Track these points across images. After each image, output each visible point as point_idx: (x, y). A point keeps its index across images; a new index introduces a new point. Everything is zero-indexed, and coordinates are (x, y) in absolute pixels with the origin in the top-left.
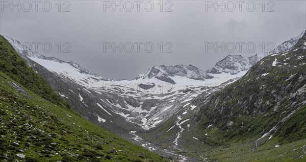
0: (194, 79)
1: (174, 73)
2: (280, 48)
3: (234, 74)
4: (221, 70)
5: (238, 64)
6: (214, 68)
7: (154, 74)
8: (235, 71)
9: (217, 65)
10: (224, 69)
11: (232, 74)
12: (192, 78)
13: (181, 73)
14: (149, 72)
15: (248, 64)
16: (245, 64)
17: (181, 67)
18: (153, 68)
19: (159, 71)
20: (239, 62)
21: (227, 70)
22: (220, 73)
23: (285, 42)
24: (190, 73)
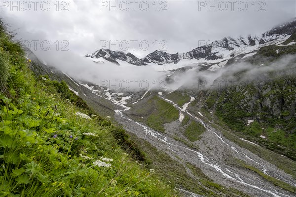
0: (132, 63)
1: (116, 57)
2: (195, 51)
3: (160, 64)
4: (150, 60)
5: (164, 58)
6: (145, 58)
7: (101, 55)
8: (161, 63)
9: (147, 56)
10: (152, 60)
11: (159, 64)
12: (130, 62)
13: (122, 58)
14: (97, 53)
15: (170, 59)
16: (168, 58)
17: (122, 53)
18: (101, 50)
19: (105, 53)
20: (164, 57)
21: (155, 61)
22: (150, 62)
23: (199, 48)
24: (129, 59)
